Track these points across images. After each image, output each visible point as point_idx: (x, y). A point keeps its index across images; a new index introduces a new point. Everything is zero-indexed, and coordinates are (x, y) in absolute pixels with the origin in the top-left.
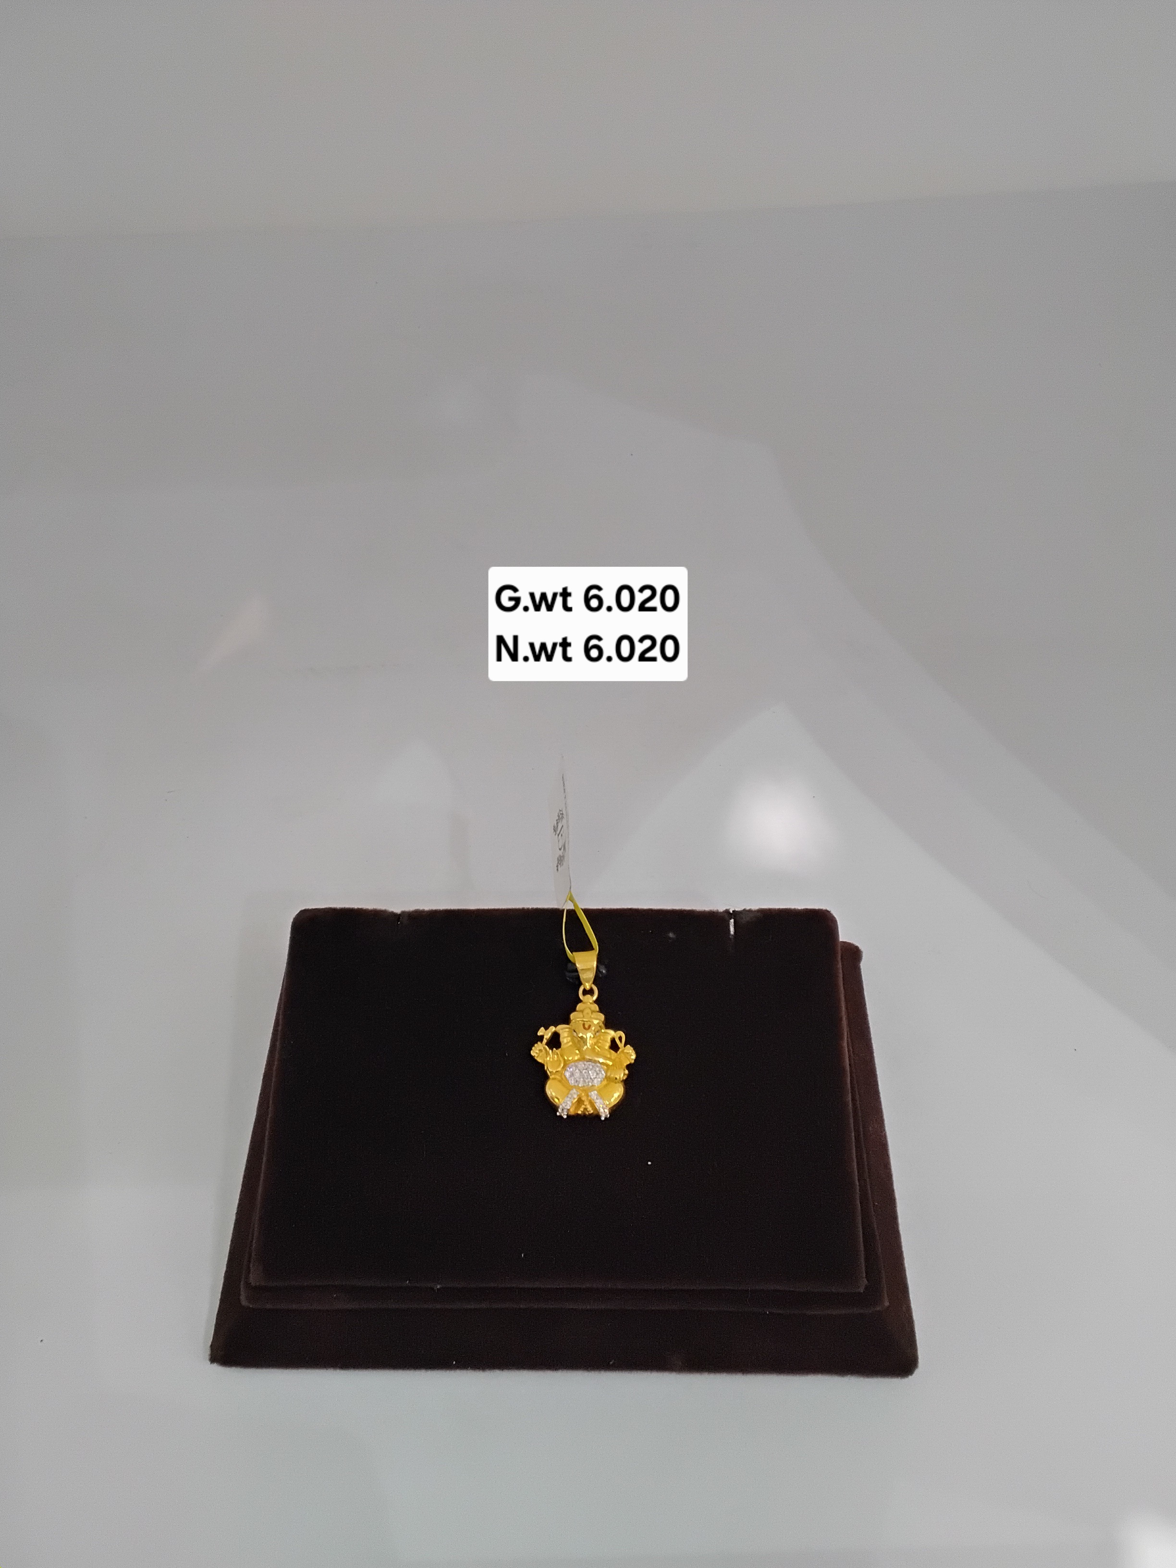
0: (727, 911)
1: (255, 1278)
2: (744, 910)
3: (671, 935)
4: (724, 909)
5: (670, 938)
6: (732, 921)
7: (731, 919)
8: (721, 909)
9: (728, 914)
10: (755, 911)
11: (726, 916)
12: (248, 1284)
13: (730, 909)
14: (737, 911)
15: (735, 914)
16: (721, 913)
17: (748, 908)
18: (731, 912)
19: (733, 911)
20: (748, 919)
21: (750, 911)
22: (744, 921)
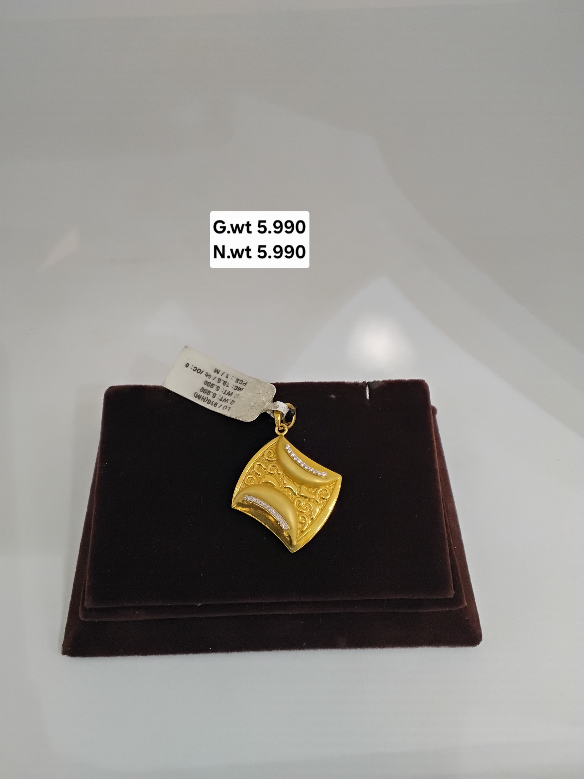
0: (364, 382)
1: (88, 603)
2: (375, 382)
3: (333, 396)
4: (362, 381)
5: (331, 397)
6: (367, 388)
7: (367, 386)
8: (361, 381)
9: (364, 385)
10: (381, 382)
11: (364, 386)
12: (83, 607)
13: (366, 381)
14: (371, 382)
15: (369, 384)
16: (361, 383)
17: (376, 380)
18: (367, 383)
19: (368, 382)
20: (377, 386)
21: (378, 382)
22: (375, 387)
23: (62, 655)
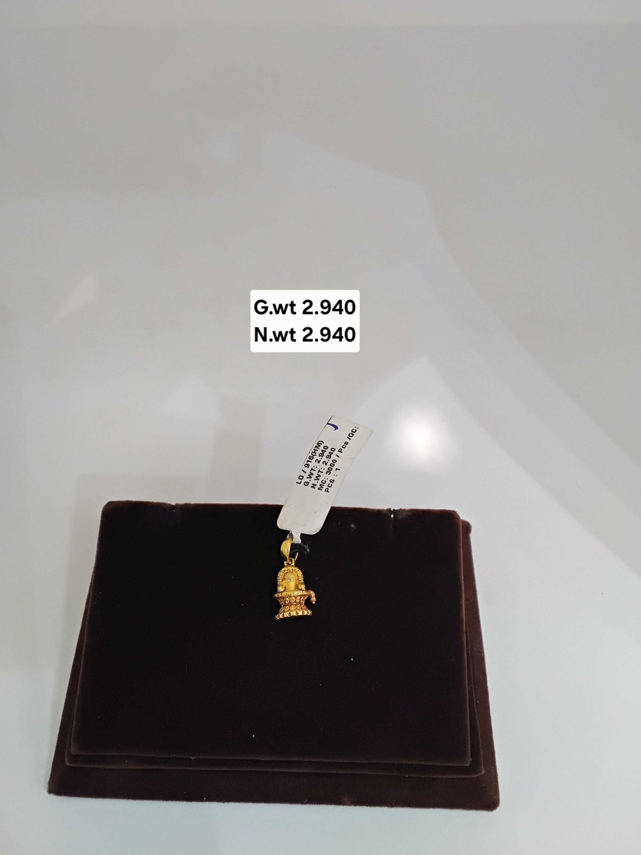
0: (389, 510)
1: (74, 750)
2: (400, 510)
3: (352, 526)
4: (388, 508)
5: (352, 528)
6: (392, 516)
7: (392, 514)
8: (385, 508)
9: (389, 512)
10: (407, 510)
12: (69, 753)
13: (391, 508)
14: (396, 510)
15: (394, 512)
16: (385, 510)
17: (403, 508)
18: (392, 510)
19: (393, 510)
20: (403, 515)
21: (404, 510)
22: (400, 518)
23: (48, 793)
